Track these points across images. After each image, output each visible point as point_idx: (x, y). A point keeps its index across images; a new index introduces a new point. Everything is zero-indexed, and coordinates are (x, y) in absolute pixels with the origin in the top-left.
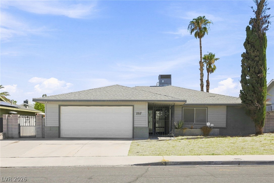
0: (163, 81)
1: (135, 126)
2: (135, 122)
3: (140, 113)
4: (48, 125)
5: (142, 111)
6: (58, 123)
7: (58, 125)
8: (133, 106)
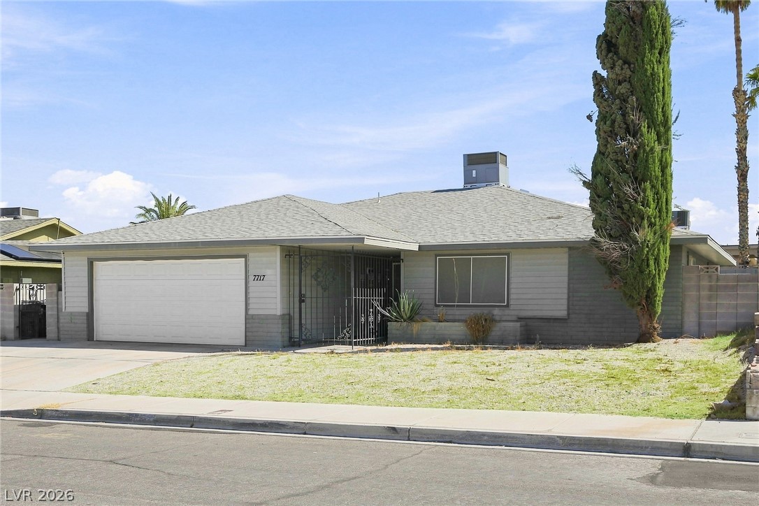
0: (474, 172)
1: (251, 312)
2: (251, 301)
3: (262, 277)
4: (68, 310)
5: (268, 272)
6: (86, 304)
7: (86, 310)
8: (245, 256)
